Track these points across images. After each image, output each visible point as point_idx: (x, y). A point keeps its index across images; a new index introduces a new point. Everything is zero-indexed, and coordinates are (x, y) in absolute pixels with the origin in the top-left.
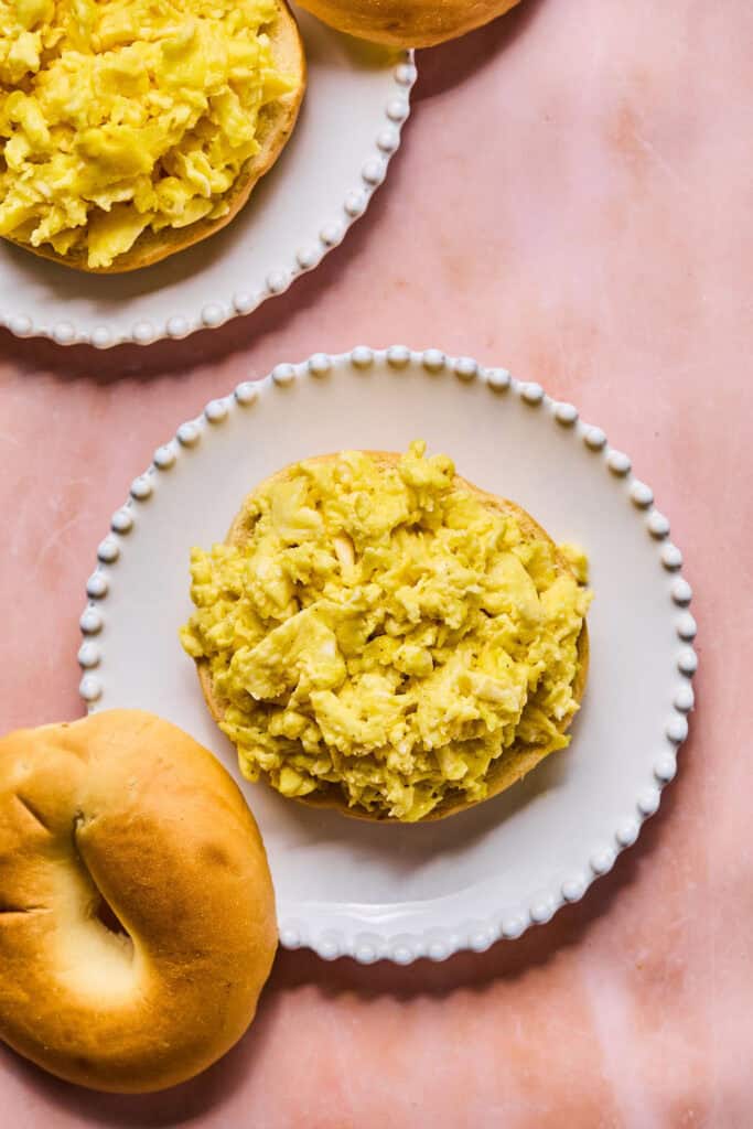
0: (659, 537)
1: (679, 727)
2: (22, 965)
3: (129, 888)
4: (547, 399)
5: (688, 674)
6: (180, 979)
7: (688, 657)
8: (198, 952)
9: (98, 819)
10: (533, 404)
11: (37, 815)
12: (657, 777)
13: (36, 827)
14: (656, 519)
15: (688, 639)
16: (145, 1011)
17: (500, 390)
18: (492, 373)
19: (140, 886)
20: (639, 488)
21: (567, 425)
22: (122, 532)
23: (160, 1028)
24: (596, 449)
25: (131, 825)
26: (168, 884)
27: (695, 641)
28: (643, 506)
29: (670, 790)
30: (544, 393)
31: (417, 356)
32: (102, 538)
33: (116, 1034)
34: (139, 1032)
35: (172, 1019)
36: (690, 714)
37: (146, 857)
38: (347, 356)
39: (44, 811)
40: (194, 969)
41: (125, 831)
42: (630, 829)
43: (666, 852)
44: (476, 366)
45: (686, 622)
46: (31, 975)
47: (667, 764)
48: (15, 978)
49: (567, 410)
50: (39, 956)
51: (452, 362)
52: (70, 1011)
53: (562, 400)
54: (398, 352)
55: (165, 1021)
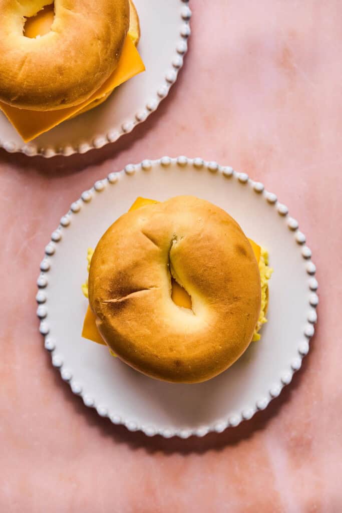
0: (301, 243)
1: (310, 330)
2: (148, 316)
3: (203, 269)
4: (250, 181)
5: (314, 306)
6: (227, 313)
7: (314, 298)
8: (236, 298)
9: (185, 238)
10: (244, 183)
11: (153, 240)
12: (300, 353)
13: (153, 246)
14: (300, 236)
15: (314, 290)
16: (210, 331)
17: (229, 177)
18: (225, 169)
19: (208, 267)
20: (292, 221)
21: (259, 192)
22: (57, 241)
23: (217, 339)
24: (272, 203)
25: (202, 239)
26: (222, 264)
27: (318, 291)
28: (294, 230)
29: (306, 359)
30: (249, 178)
31: (191, 161)
32: (47, 243)
33: (196, 344)
34: (207, 342)
35: (223, 333)
36: (315, 324)
37: (211, 253)
38: (159, 161)
39: (157, 238)
40: (234, 307)
41: (199, 241)
42: (288, 377)
43: (304, 387)
44: (218, 166)
45: (313, 282)
46: (152, 320)
47: (305, 347)
48: (144, 323)
49: (259, 186)
50: (155, 311)
51: (207, 164)
52: (172, 336)
53: (257, 181)
54: (182, 159)
55: (220, 335)
